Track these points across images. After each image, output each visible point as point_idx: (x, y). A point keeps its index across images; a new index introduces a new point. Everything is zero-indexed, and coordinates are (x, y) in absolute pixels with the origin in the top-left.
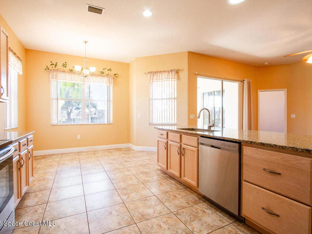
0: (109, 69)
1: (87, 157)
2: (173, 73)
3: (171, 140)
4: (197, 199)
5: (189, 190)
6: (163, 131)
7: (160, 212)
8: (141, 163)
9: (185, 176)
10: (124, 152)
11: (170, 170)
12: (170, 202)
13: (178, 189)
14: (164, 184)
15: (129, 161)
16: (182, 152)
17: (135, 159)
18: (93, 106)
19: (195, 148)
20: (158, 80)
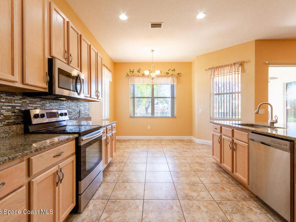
0: (173, 69)
1: (154, 144)
2: (236, 66)
3: (224, 134)
4: (247, 196)
5: (242, 187)
6: (217, 126)
7: (204, 198)
8: (198, 154)
9: (237, 171)
10: (185, 143)
11: (224, 164)
12: (216, 192)
13: (229, 183)
14: (215, 176)
15: (188, 152)
16: (234, 147)
17: (194, 151)
18: (166, 102)
19: (246, 144)
20: (220, 75)
